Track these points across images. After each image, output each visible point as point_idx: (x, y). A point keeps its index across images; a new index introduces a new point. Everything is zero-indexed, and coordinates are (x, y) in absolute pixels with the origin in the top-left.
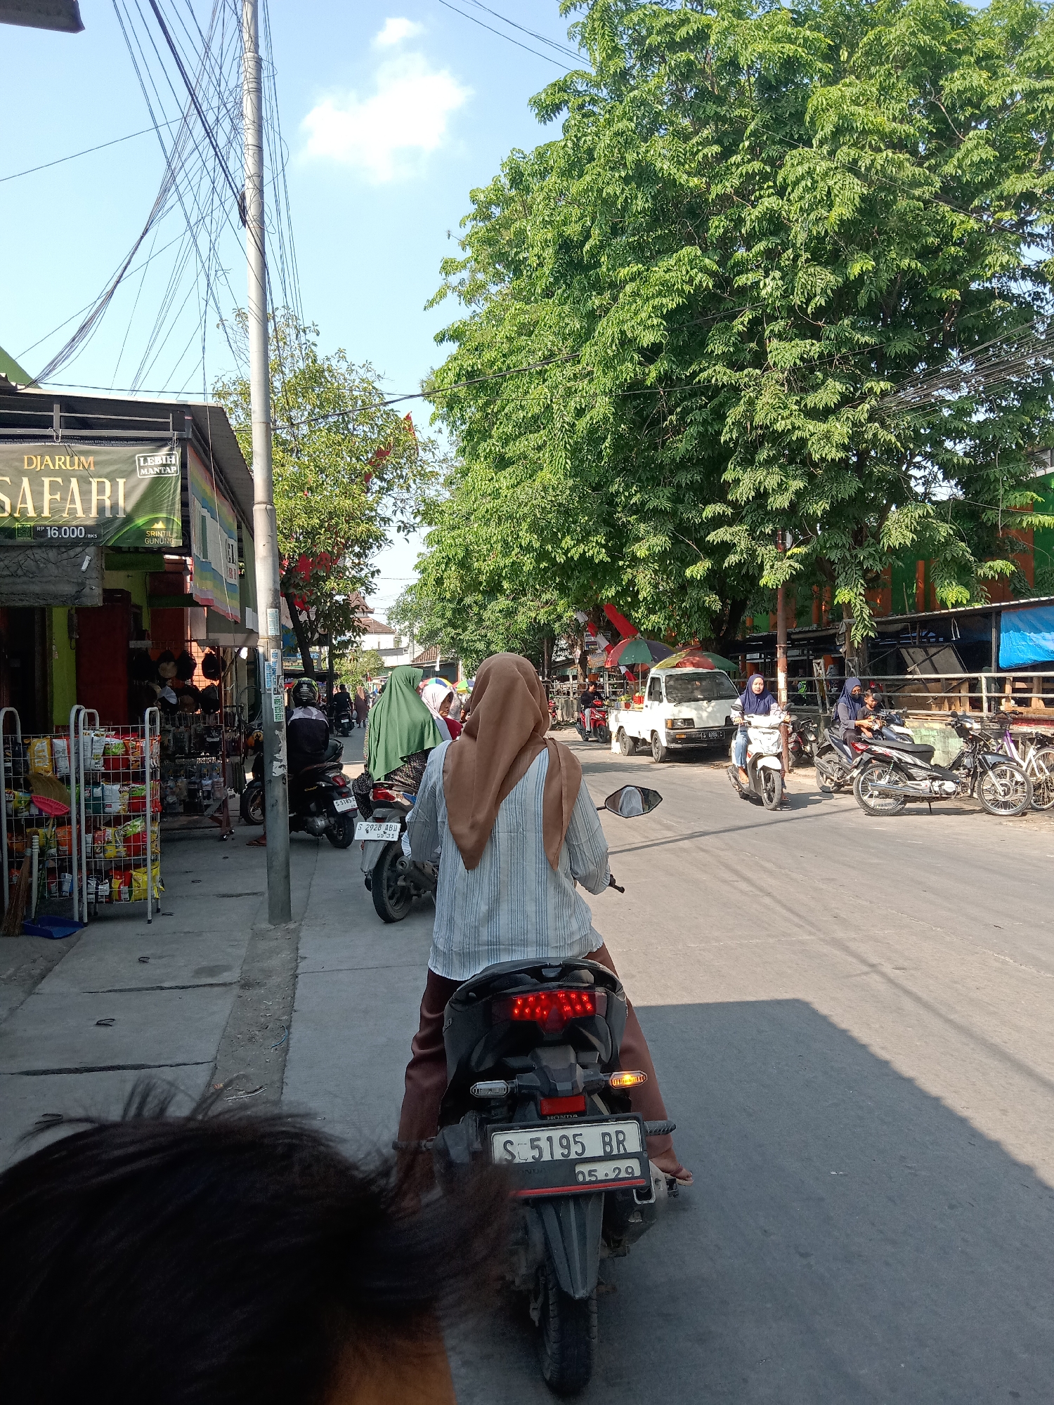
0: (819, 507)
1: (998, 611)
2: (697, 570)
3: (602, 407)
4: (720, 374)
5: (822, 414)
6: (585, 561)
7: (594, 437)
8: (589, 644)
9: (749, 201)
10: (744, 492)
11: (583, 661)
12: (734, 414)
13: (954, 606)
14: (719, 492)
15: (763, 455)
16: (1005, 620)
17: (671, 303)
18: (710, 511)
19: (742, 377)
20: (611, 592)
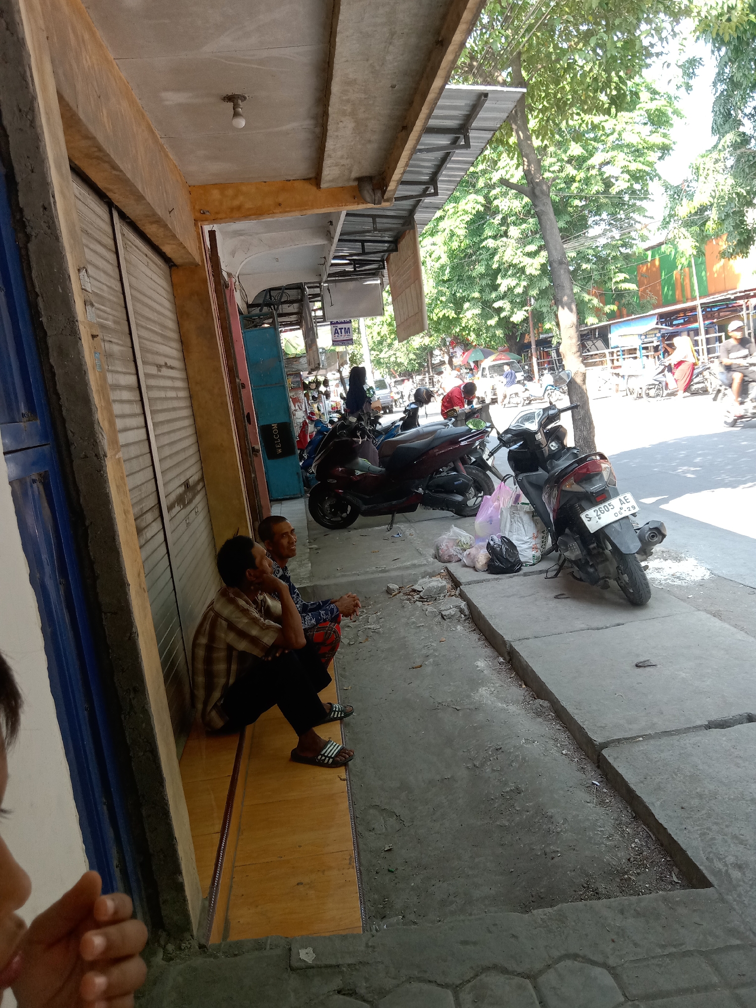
0: (534, 292)
1: (610, 325)
2: (492, 322)
3: (445, 259)
4: (490, 243)
5: (532, 255)
6: (445, 318)
7: (442, 268)
8: (452, 353)
9: (495, 169)
10: (503, 289)
11: (451, 362)
12: (496, 258)
13: (591, 325)
14: (495, 287)
15: (510, 272)
16: (613, 329)
17: (467, 218)
18: (494, 295)
19: (499, 243)
20: (458, 330)
